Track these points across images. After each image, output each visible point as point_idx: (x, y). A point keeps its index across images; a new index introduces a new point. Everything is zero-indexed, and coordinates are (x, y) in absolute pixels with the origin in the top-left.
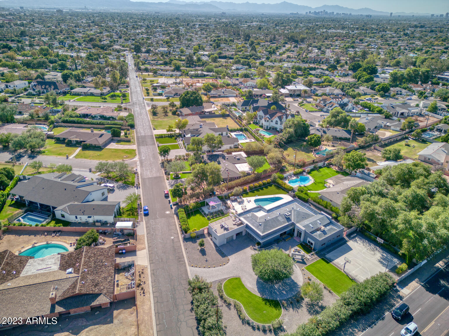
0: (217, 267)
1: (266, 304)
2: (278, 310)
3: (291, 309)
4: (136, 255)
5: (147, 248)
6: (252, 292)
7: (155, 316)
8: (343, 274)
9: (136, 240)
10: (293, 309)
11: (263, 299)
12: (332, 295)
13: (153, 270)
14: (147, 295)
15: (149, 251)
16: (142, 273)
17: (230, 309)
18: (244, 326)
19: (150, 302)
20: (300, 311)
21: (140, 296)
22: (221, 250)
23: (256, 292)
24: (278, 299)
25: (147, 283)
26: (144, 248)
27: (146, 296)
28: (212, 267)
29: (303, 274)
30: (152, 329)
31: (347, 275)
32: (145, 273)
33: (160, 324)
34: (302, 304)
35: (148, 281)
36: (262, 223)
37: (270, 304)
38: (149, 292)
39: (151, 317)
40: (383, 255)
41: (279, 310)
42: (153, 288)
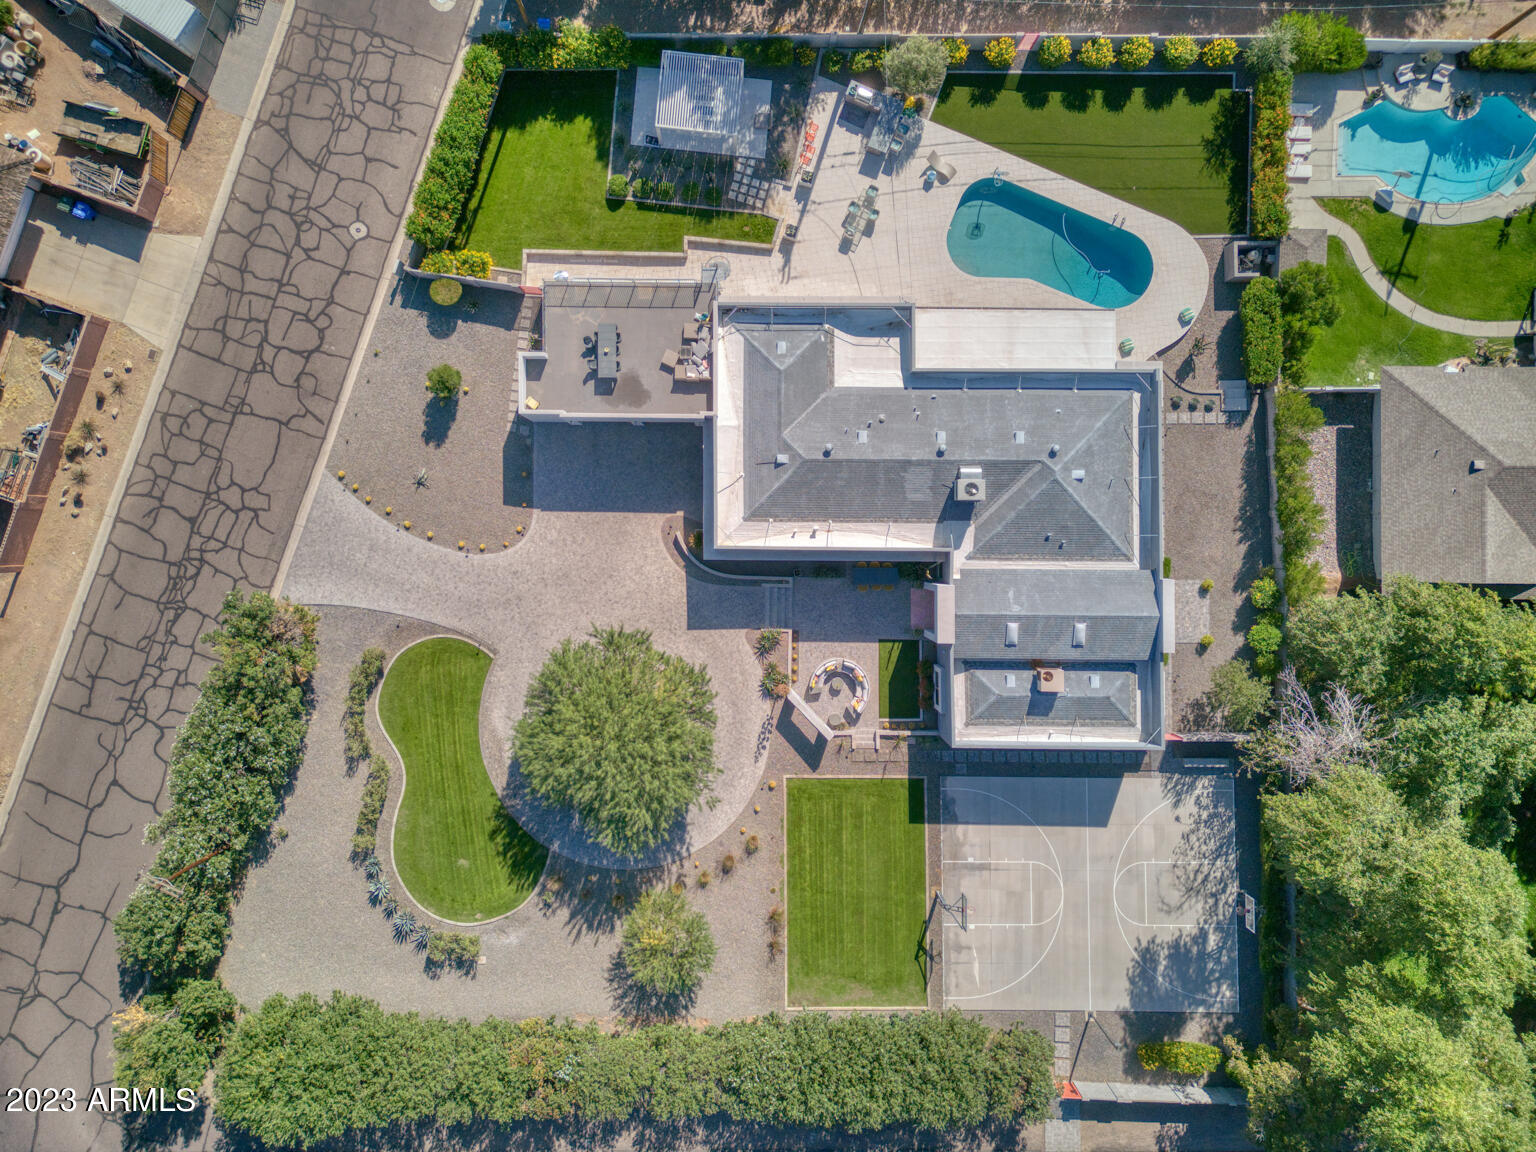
0: (445, 543)
1: (493, 835)
2: (513, 887)
3: (564, 913)
4: (136, 256)
5: (211, 228)
6: (485, 753)
7: (74, 633)
8: (918, 906)
9: (186, 139)
10: (573, 916)
11: (502, 807)
12: (772, 959)
13: (173, 394)
14: (88, 515)
15: (211, 259)
16: (118, 388)
17: (351, 770)
18: (350, 865)
19: (86, 560)
20: (587, 938)
21: (57, 507)
22: (529, 450)
23: (500, 761)
24: (555, 846)
25: (114, 454)
26: (193, 228)
27: (81, 519)
28: (422, 535)
29: (752, 803)
30: (38, 684)
31: (927, 923)
32: (129, 391)
33: (71, 679)
34: (618, 923)
35: (125, 445)
36: (794, 455)
37: (507, 847)
38: (103, 505)
39: (57, 630)
40: (1202, 935)
41: (520, 888)
42: (126, 494)
